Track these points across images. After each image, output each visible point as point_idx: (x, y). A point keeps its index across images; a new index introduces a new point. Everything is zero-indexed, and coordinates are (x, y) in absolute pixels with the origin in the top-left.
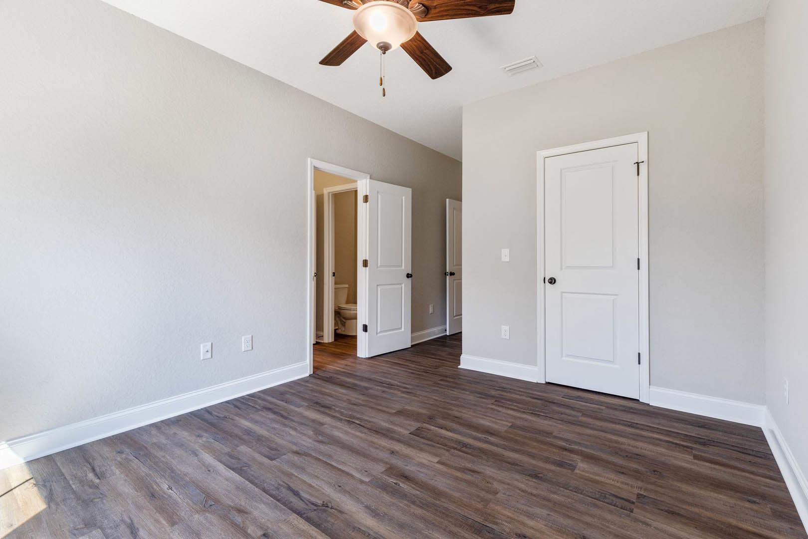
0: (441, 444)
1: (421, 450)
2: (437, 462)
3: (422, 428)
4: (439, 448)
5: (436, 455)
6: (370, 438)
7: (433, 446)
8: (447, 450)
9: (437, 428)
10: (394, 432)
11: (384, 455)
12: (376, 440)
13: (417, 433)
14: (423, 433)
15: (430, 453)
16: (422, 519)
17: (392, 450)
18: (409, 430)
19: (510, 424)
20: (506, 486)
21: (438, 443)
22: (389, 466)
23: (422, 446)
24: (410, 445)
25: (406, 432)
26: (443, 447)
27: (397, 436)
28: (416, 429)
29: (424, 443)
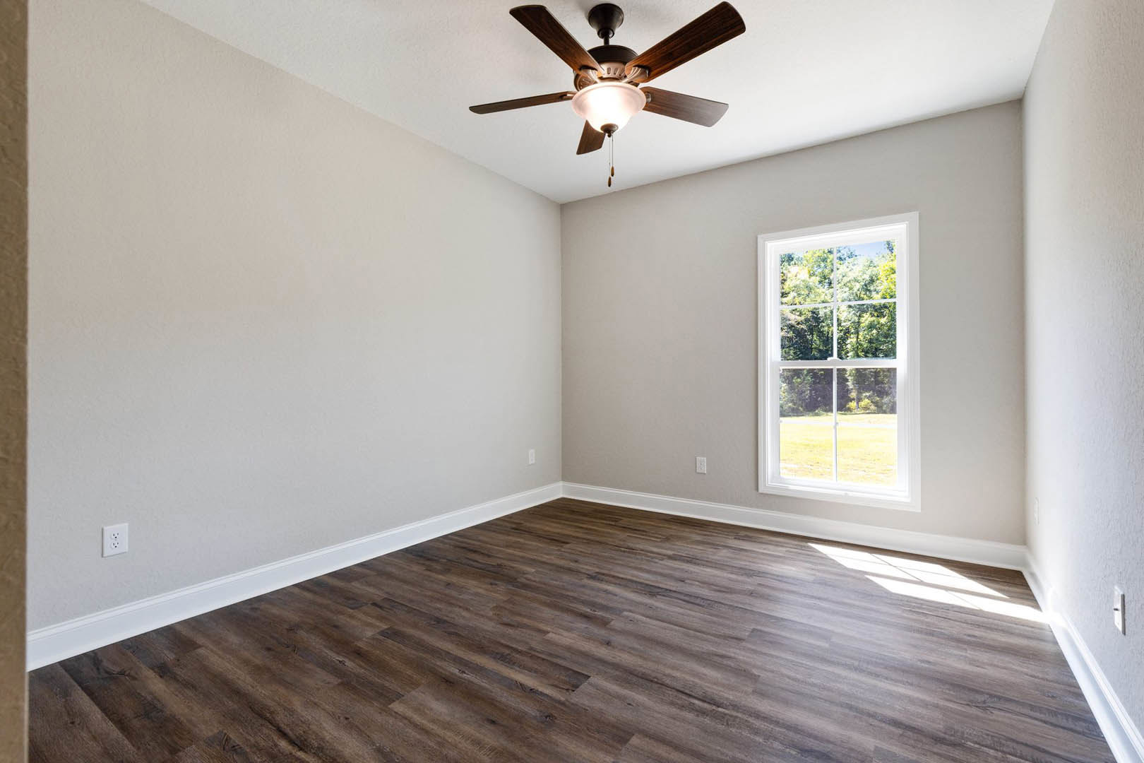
0: (539, 657)
1: (569, 649)
2: (548, 632)
3: (567, 690)
4: (542, 652)
5: (549, 642)
6: (650, 664)
7: (550, 655)
8: (531, 649)
9: (540, 689)
10: (616, 679)
11: (618, 639)
12: (640, 662)
13: (575, 679)
14: (567, 679)
15: (557, 645)
16: (567, 590)
17: (610, 648)
18: (590, 684)
19: (397, 707)
20: (482, 613)
21: (543, 659)
22: (608, 626)
23: (568, 655)
24: (585, 655)
25: (595, 680)
26: (537, 654)
27: (609, 670)
28: (577, 687)
29: (564, 659)
